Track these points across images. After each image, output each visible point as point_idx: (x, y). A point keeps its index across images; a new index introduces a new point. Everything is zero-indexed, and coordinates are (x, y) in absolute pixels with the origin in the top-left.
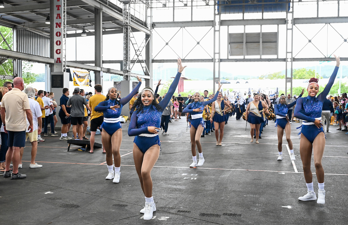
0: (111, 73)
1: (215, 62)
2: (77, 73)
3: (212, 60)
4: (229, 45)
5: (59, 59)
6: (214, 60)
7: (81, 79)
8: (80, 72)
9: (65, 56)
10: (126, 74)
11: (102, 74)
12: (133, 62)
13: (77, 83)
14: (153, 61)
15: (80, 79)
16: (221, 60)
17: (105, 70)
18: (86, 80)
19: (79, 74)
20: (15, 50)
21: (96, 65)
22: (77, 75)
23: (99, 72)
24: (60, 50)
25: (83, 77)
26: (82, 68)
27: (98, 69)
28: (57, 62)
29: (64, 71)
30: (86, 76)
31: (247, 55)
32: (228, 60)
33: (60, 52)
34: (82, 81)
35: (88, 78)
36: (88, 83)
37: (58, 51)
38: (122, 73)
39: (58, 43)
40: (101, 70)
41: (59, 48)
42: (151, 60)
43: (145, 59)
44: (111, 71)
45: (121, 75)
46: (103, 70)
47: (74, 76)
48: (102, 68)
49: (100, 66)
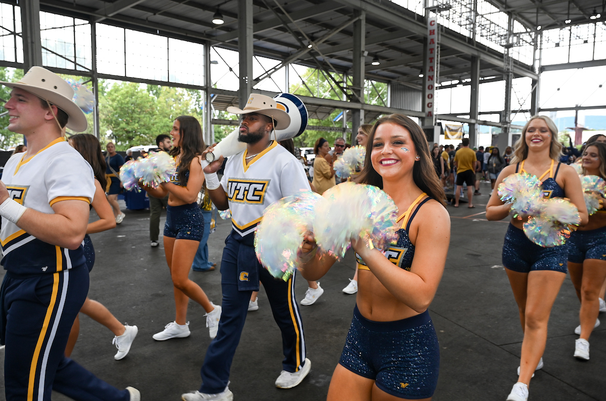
0: (488, 125)
2: (449, 126)
5: (430, 112)
7: (453, 133)
8: (452, 125)
9: (437, 110)
10: (505, 126)
11: (477, 126)
12: (515, 112)
13: (448, 137)
14: (540, 110)
17: (480, 123)
18: (459, 133)
19: (451, 128)
20: (389, 105)
21: (471, 117)
22: (449, 129)
23: (474, 124)
24: (431, 103)
25: (456, 131)
27: (473, 121)
28: (428, 116)
29: (435, 125)
33: (431, 106)
34: (455, 134)
35: (461, 131)
36: (461, 136)
37: (430, 105)
38: (500, 125)
39: (430, 96)
40: (477, 123)
41: (431, 102)
42: (537, 109)
43: (530, 108)
44: (488, 123)
45: (499, 127)
46: (478, 122)
47: (445, 130)
48: (477, 120)
49: (474, 118)
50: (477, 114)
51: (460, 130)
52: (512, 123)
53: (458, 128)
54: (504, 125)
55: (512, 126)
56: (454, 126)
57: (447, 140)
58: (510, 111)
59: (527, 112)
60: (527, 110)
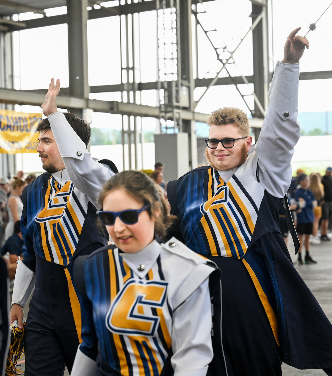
15: (10, 133)
17: (99, 106)
23: (81, 111)
25: (23, 129)
27: (75, 103)
40: (88, 107)
44: (123, 108)
46: (92, 105)
48: (87, 100)
49: (81, 96)
50: (87, 90)
55: (199, 117)
58: (189, 82)
59: (243, 82)
60: (241, 77)
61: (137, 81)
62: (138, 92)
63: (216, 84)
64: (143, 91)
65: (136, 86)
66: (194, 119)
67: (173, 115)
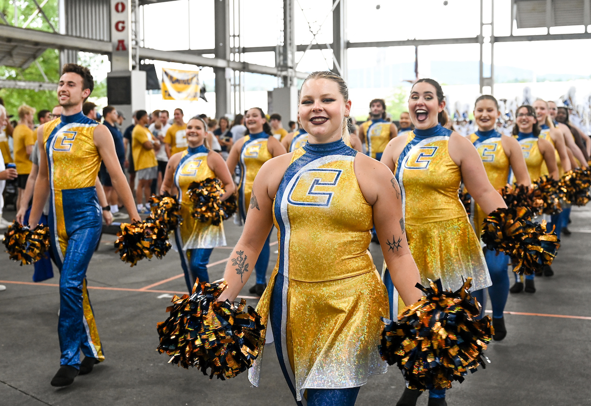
0: (253, 72)
1: (482, 43)
2: (171, 73)
3: (478, 40)
4: (515, 7)
5: (121, 42)
6: (480, 40)
7: (181, 86)
8: (177, 70)
9: (136, 36)
10: (284, 73)
11: (229, 73)
12: (302, 48)
13: (169, 95)
14: (349, 45)
15: (177, 85)
16: (496, 39)
17: (236, 66)
18: (193, 88)
19: (176, 76)
20: (62, 31)
21: (217, 57)
22: (171, 78)
23: (223, 69)
24: (123, 22)
25: (187, 82)
26: (184, 63)
27: (221, 63)
28: (118, 49)
29: (134, 67)
30: (192, 79)
31: (556, 25)
32: (512, 38)
33: (123, 28)
34: (183, 89)
35: (197, 83)
36: (196, 94)
37: (120, 25)
38: (275, 71)
39: (120, 8)
40: (229, 66)
41: (122, 19)
42: (344, 42)
43: (332, 42)
44: (251, 68)
45: (275, 75)
46: (232, 65)
47: (163, 81)
48: (229, 61)
49: (224, 57)
51: (195, 80)
52: (297, 69)
53: (190, 77)
54: (282, 71)
55: (298, 75)
56: (181, 72)
57: (169, 101)
58: (293, 48)
59: (327, 48)
60: (325, 45)
61: (242, 47)
62: (242, 54)
63: (311, 49)
64: (246, 53)
65: (241, 50)
66: (295, 76)
67: (288, 73)
